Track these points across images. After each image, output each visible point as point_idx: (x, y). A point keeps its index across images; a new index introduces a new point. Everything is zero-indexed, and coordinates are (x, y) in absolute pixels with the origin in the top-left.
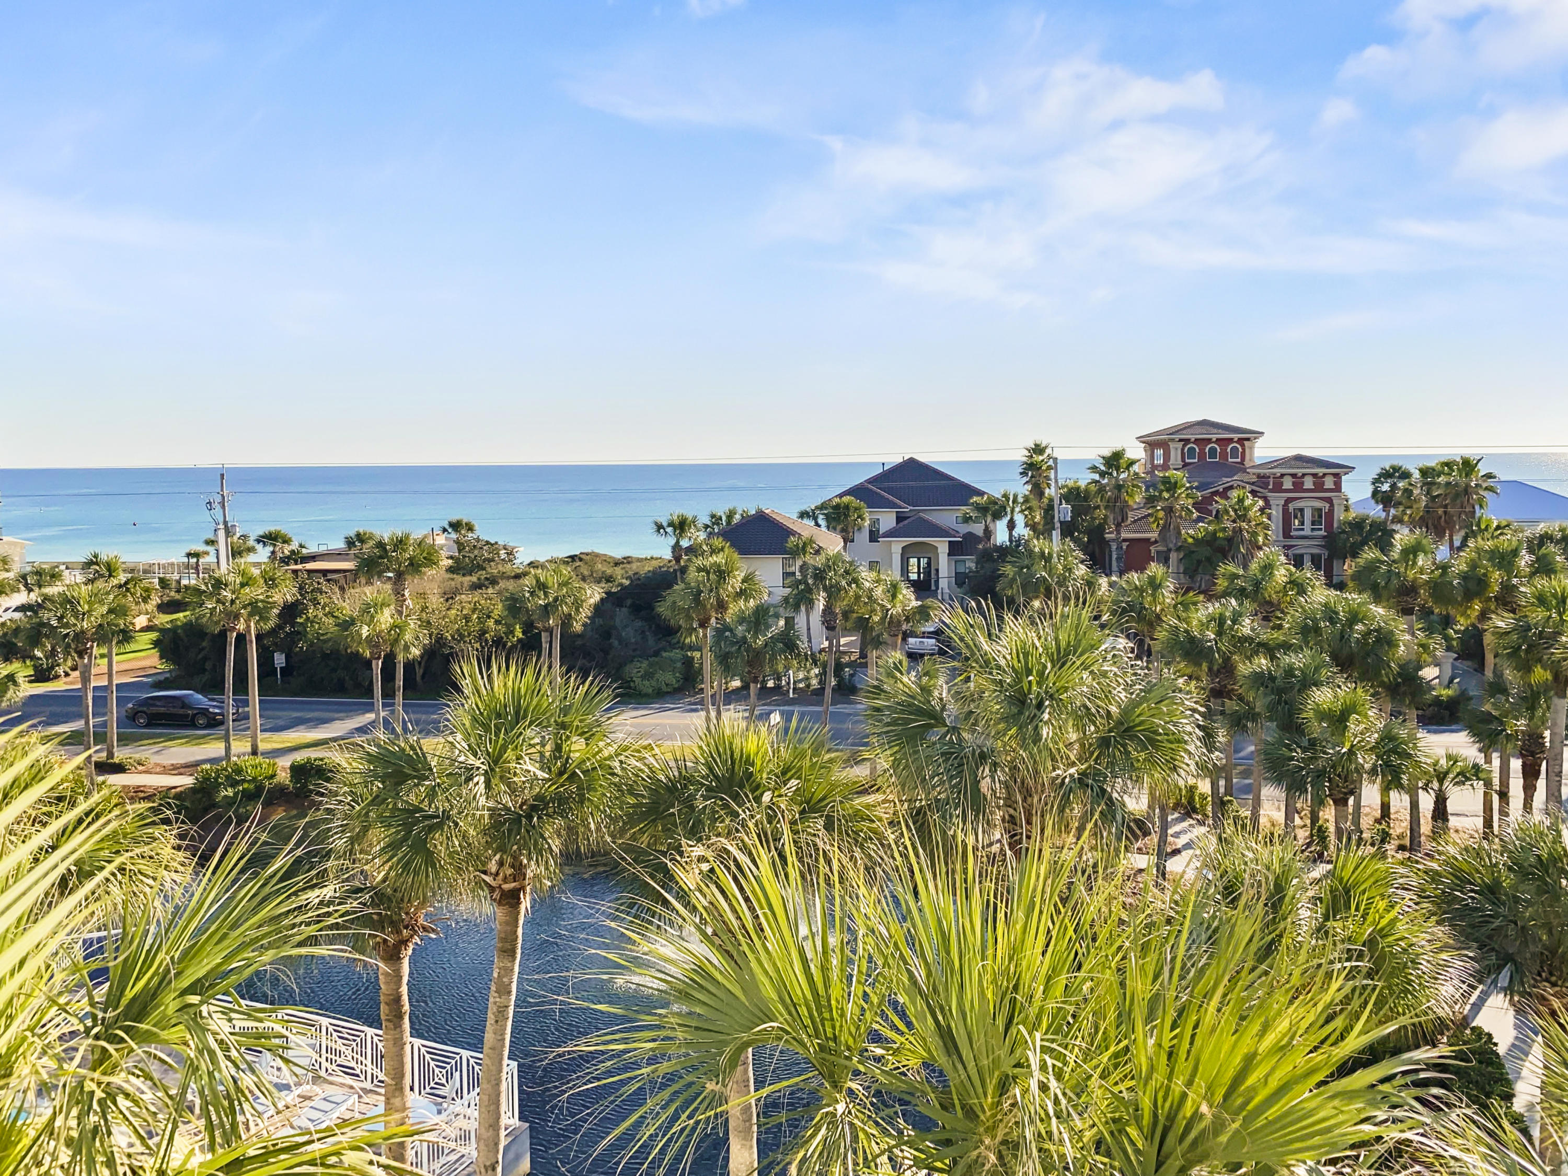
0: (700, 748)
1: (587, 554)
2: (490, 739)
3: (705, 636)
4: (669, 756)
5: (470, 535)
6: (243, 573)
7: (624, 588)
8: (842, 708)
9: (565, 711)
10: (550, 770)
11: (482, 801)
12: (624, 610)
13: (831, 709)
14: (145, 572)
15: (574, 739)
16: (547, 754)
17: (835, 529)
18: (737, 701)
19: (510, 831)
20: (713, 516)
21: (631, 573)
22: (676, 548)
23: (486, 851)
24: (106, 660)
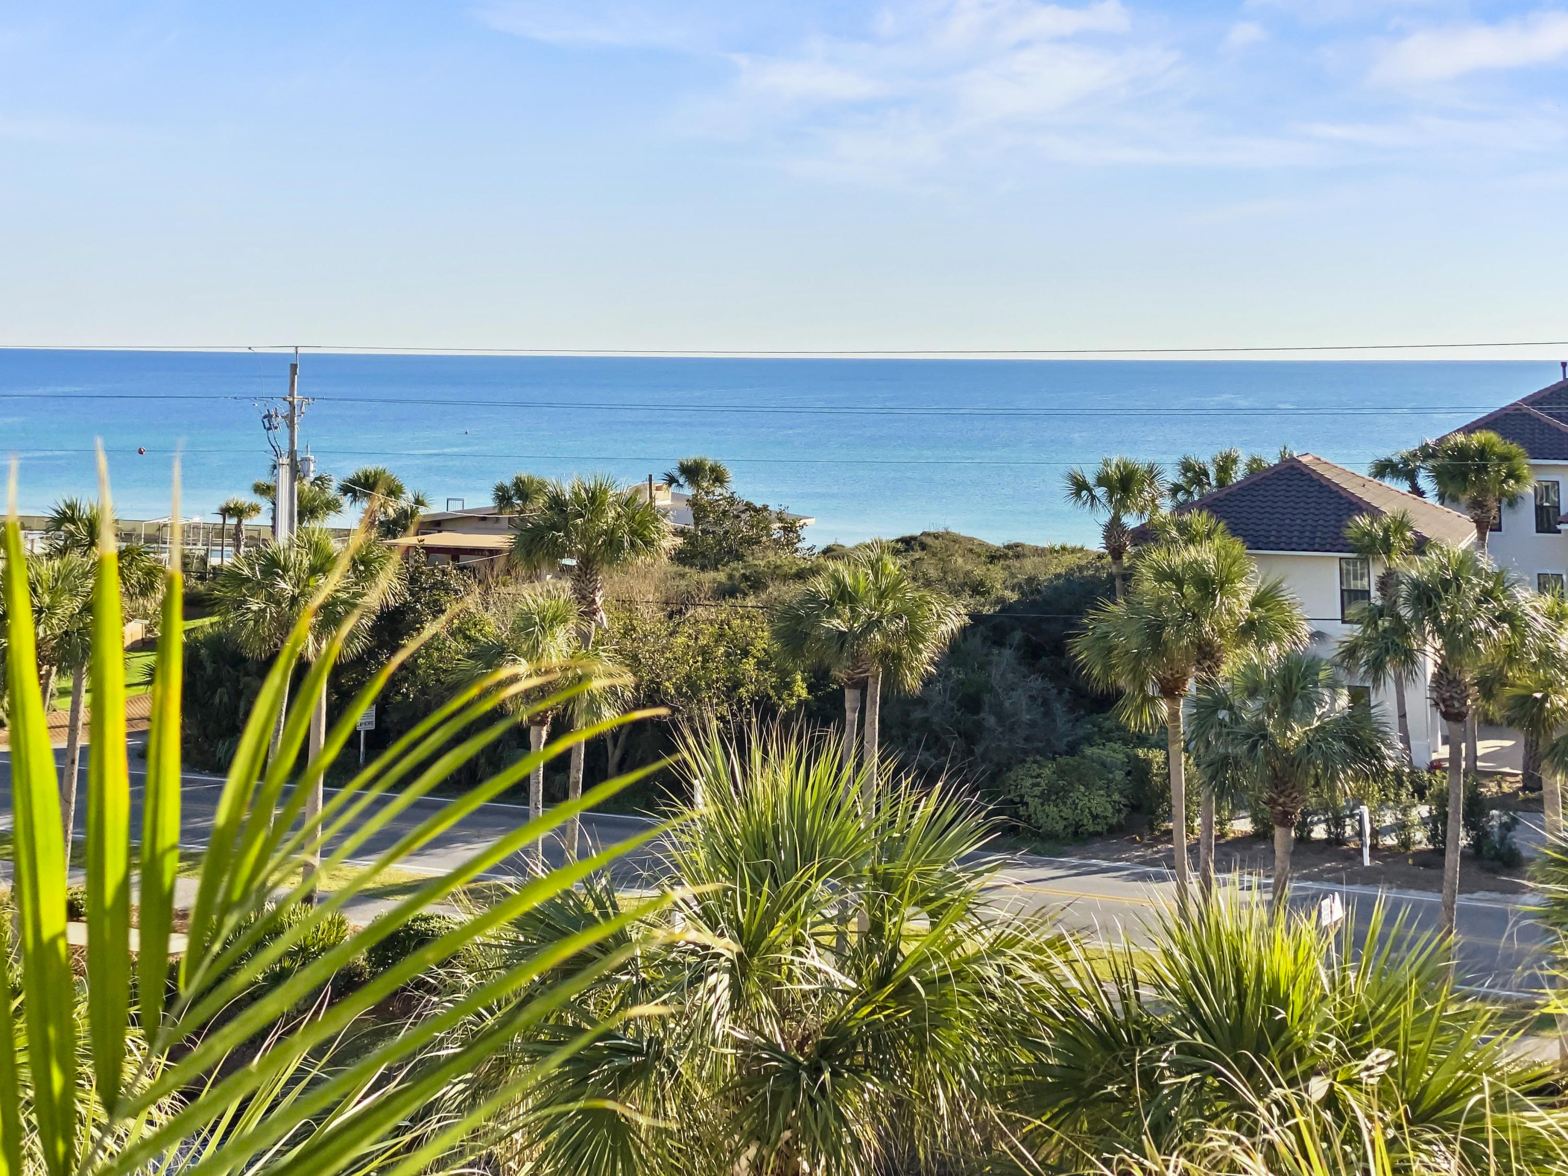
0: (1168, 954)
1: (936, 536)
2: (743, 896)
3: (1174, 715)
4: (1103, 971)
5: (718, 491)
6: (316, 548)
7: (1007, 608)
8: (1481, 900)
9: (891, 851)
10: (859, 973)
11: (723, 1026)
12: (1008, 653)
13: (1461, 900)
14: (150, 539)
15: (909, 911)
16: (853, 939)
17: (1454, 500)
18: (1248, 864)
19: (776, 1095)
20: (1187, 467)
21: (1021, 577)
22: (1113, 529)
23: (729, 1135)
24: (69, 700)
